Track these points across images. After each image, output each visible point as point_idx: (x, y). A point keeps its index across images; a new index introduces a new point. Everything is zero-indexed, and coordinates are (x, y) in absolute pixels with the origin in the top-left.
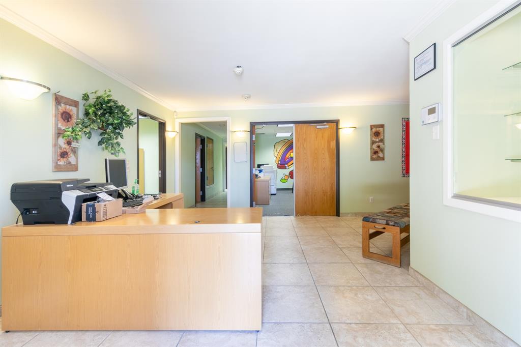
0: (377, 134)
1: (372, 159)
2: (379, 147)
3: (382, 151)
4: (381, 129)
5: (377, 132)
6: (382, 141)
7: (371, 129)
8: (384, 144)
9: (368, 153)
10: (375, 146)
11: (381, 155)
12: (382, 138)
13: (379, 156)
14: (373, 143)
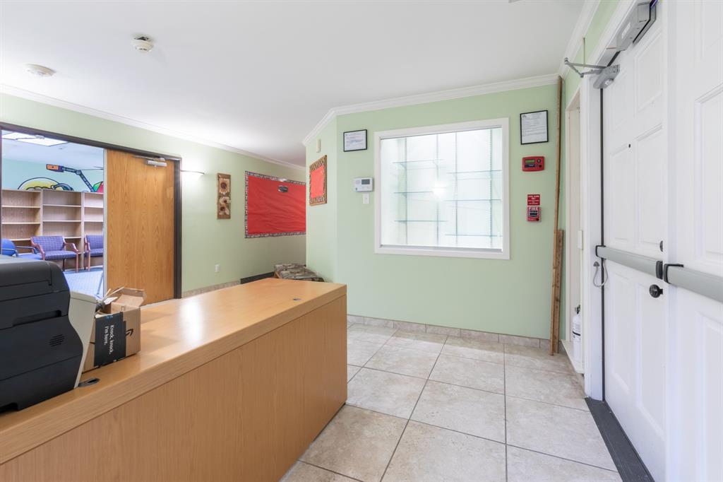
0: (224, 186)
1: (219, 217)
2: (225, 202)
3: (228, 206)
4: (228, 180)
5: (224, 182)
6: (228, 194)
7: (219, 177)
8: (230, 199)
9: (215, 209)
10: (221, 200)
11: (227, 212)
12: (229, 191)
13: (225, 214)
14: (220, 196)
